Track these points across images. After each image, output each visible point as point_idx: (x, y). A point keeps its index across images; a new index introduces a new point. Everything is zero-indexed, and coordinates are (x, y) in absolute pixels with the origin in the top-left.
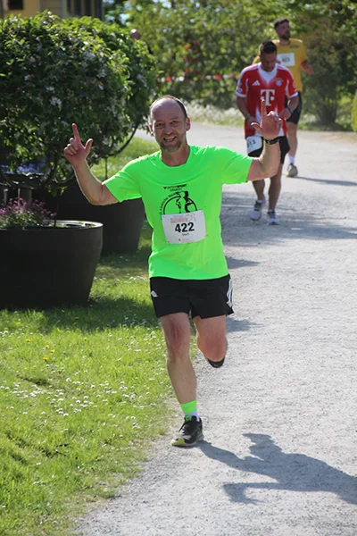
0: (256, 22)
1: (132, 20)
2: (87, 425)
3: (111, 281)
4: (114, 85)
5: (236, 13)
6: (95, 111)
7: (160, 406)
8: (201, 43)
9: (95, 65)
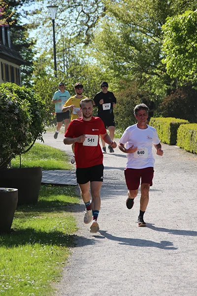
0: (99, 84)
3: (23, 219)
4: (23, 117)
6: (13, 130)
7: (47, 287)
9: (13, 107)
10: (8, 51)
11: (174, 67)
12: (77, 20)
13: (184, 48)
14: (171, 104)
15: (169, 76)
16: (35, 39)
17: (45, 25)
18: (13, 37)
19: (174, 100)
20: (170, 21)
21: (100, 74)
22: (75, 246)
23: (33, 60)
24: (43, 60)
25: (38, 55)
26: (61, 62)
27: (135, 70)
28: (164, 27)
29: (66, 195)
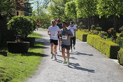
1: (33, 17)
2: (28, 68)
5: (46, 17)
7: (37, 66)
8: (42, 20)
9: (29, 22)
10: (26, 9)
11: (68, 15)
12: (43, 2)
13: (70, 10)
16: (33, 6)
17: (35, 3)
18: (27, 6)
20: (67, 3)
21: (49, 16)
22: (44, 57)
25: (33, 11)
26: (39, 12)
27: (58, 15)
28: (65, 5)
29: (41, 44)
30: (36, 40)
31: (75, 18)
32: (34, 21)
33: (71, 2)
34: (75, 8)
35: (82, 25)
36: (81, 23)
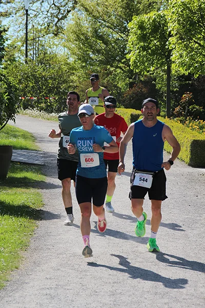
0: (67, 73)
5: (57, 68)
7: (16, 254)
8: (40, 81)
11: (137, 63)
12: (48, 12)
13: (148, 46)
14: (132, 97)
15: (132, 71)
16: (8, 26)
17: (17, 14)
19: (135, 94)
20: (136, 19)
21: (68, 64)
22: (41, 220)
23: (4, 46)
24: (13, 47)
25: (9, 42)
26: (30, 50)
27: (101, 62)
28: (130, 25)
29: (34, 172)
30: (16, 156)
31: (165, 77)
32: (9, 84)
33: (153, 15)
34: (164, 37)
35: (190, 103)
36: (186, 97)
